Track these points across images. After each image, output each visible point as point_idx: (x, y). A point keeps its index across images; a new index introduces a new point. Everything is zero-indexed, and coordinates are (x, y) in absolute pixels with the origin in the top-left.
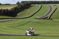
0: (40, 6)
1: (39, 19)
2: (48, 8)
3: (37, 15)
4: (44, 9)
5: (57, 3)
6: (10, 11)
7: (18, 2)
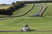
0: (33, 5)
1: (32, 16)
2: (40, 6)
3: (31, 13)
4: (37, 8)
5: (47, 2)
6: (7, 11)
7: (13, 2)
